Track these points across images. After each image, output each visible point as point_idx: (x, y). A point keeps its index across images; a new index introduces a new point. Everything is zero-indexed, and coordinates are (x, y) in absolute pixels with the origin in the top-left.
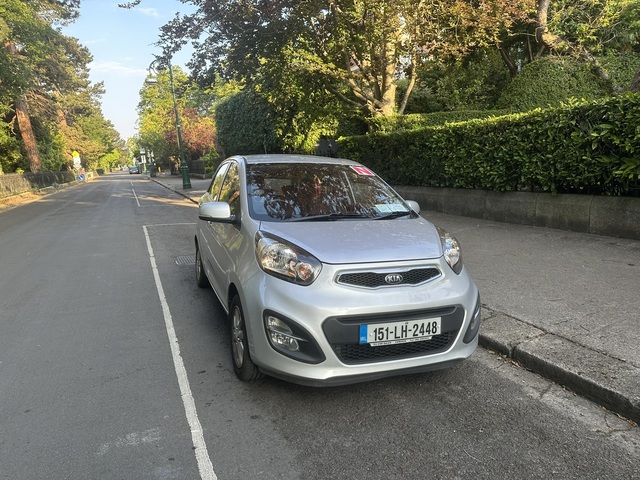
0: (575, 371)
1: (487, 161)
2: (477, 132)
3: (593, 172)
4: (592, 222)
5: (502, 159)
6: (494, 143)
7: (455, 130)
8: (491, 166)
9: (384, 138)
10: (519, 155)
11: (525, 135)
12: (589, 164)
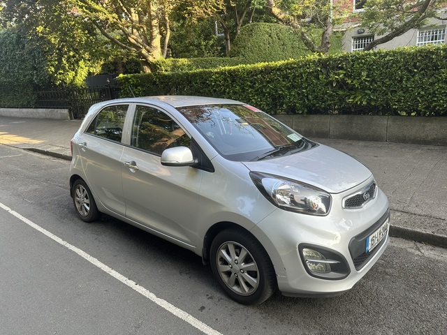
0: (429, 232)
1: (257, 95)
2: (247, 75)
3: (333, 100)
4: (331, 132)
5: (269, 93)
6: (262, 82)
7: (229, 71)
8: (261, 98)
9: (165, 76)
10: (282, 91)
11: (286, 77)
12: (330, 96)
